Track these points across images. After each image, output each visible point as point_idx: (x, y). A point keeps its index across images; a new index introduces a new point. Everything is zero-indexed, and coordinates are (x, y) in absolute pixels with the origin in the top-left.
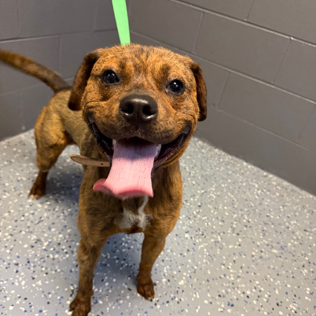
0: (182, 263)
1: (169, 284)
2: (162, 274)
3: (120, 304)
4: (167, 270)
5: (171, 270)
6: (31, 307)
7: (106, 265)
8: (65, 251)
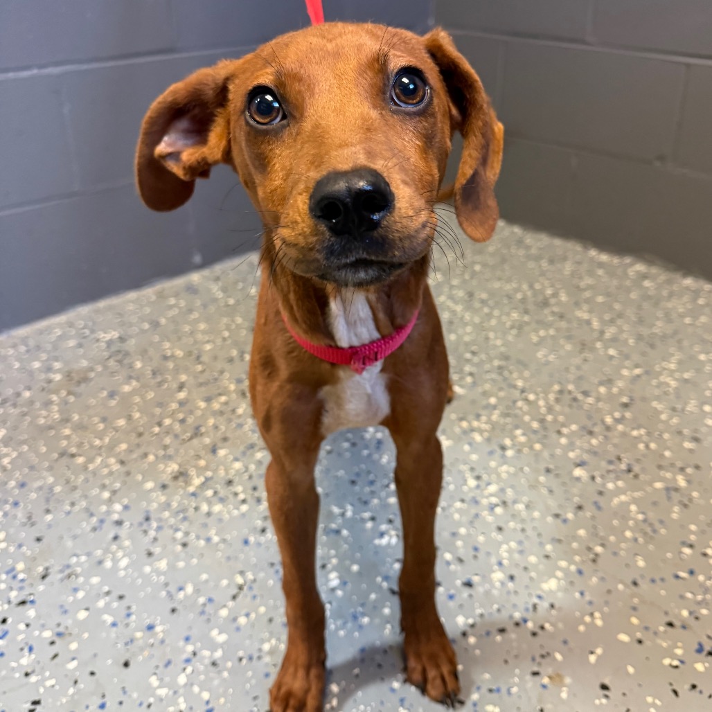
0: (557, 537)
1: (510, 585)
2: (494, 560)
3: (361, 627)
4: (510, 551)
5: (521, 552)
6: (129, 615)
7: (338, 532)
8: (242, 496)
